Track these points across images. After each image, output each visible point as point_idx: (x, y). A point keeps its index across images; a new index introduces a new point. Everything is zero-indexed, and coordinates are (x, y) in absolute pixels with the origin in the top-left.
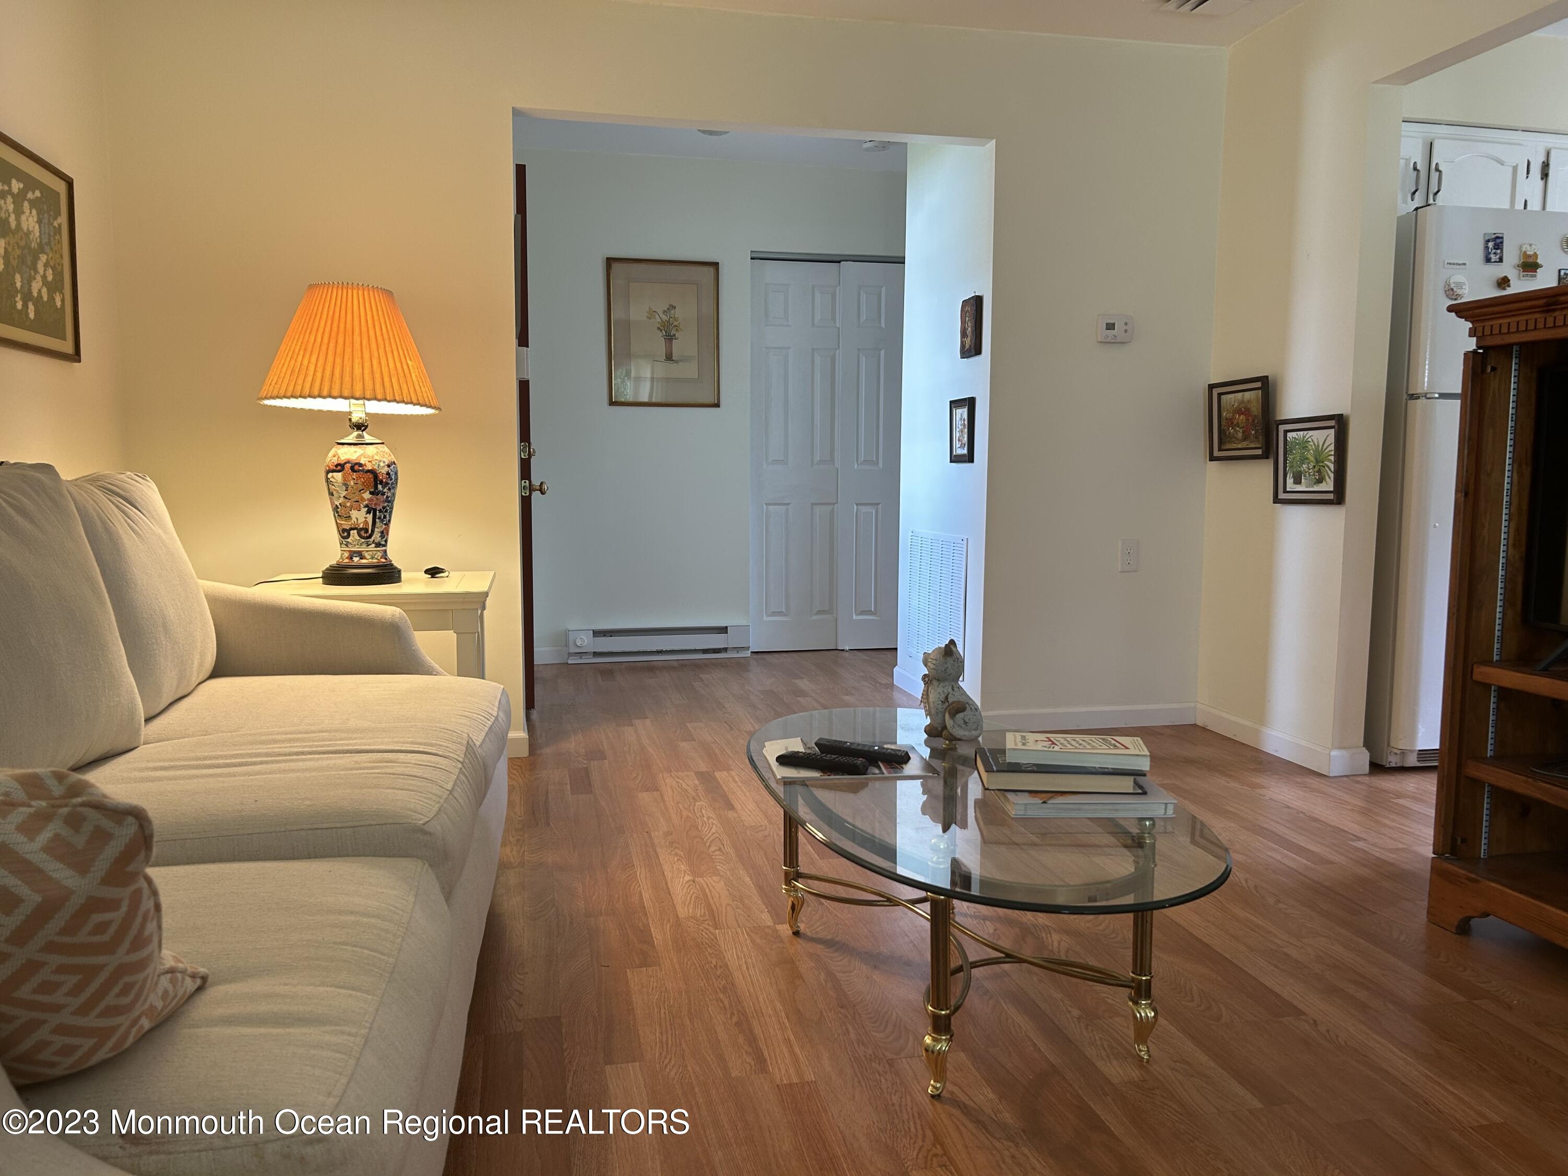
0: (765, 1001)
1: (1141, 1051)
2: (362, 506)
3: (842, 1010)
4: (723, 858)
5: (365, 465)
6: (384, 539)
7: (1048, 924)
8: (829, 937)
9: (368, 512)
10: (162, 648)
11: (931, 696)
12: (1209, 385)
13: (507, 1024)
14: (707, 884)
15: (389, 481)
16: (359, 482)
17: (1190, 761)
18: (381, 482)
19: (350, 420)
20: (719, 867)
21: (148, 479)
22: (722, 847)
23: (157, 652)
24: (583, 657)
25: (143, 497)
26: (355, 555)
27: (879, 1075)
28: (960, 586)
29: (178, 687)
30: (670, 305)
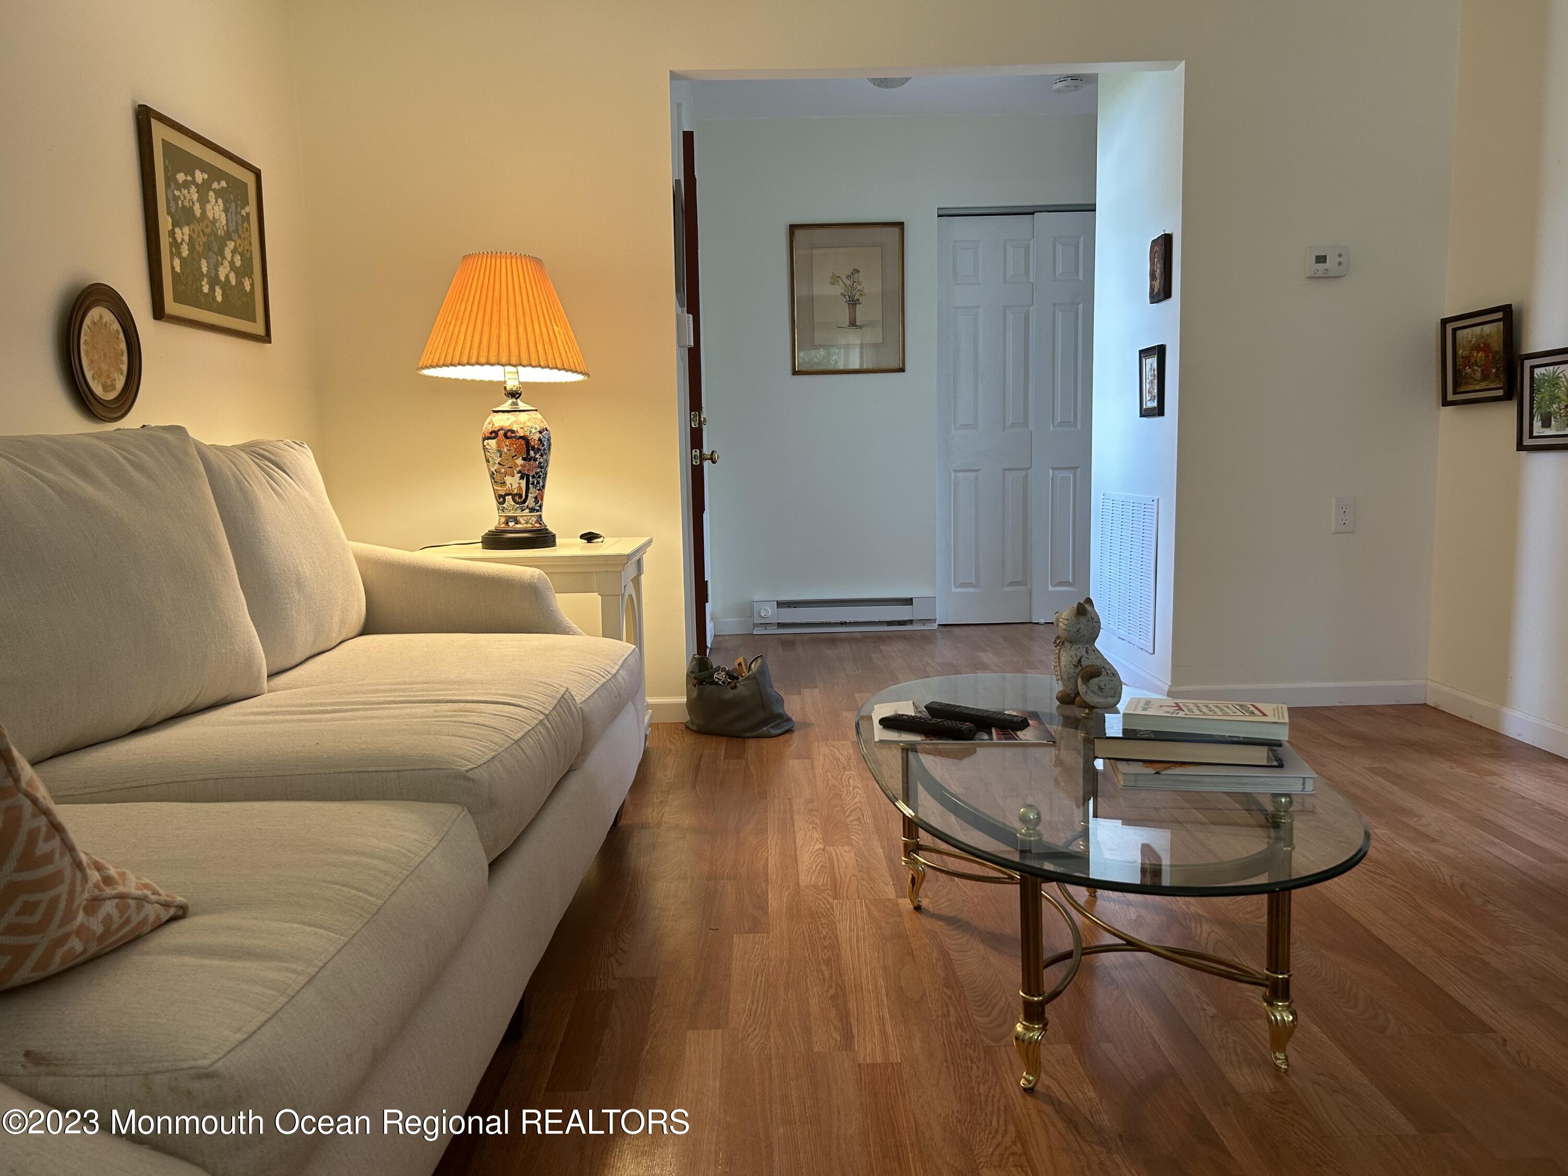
0: (867, 976)
1: (1277, 1058)
2: (515, 472)
3: (948, 992)
4: (860, 828)
5: (517, 431)
6: (539, 504)
7: (1200, 912)
8: (952, 914)
9: (522, 478)
10: (295, 603)
11: (1062, 659)
12: (1442, 320)
13: (602, 981)
14: (836, 853)
15: (541, 447)
16: (512, 448)
17: (1409, 744)
18: (533, 448)
19: (505, 388)
20: (853, 837)
21: (306, 446)
22: (861, 817)
23: (288, 606)
24: (768, 628)
25: (294, 462)
26: (511, 520)
27: (972, 1061)
28: (1150, 551)
29: (314, 641)
30: (854, 269)
